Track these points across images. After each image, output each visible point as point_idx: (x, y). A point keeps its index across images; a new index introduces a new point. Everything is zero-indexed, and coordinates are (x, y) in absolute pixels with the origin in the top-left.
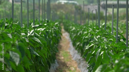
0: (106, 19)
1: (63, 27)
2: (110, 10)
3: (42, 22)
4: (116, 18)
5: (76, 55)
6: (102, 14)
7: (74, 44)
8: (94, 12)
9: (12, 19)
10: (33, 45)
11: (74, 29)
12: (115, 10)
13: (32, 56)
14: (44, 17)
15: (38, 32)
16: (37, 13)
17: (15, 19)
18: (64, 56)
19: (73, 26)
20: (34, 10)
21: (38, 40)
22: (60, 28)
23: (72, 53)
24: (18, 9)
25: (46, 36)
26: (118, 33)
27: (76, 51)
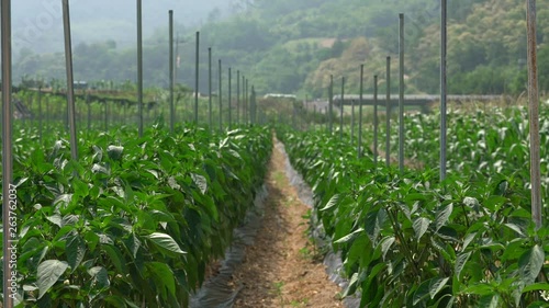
0: (342, 122)
1: (275, 134)
2: (348, 109)
3: (242, 126)
4: (357, 120)
5: (295, 177)
6: (336, 113)
7: (292, 161)
8: (323, 111)
9: (195, 122)
10: (228, 162)
11: (292, 136)
12: (357, 108)
13: (226, 180)
14: (245, 119)
15: (236, 142)
16: (234, 112)
17: (200, 122)
18: (277, 179)
19: (290, 132)
20: (230, 108)
21: (237, 155)
22: (270, 136)
23: (288, 175)
24: (206, 106)
25: (248, 148)
26: (361, 144)
27: (296, 172)
